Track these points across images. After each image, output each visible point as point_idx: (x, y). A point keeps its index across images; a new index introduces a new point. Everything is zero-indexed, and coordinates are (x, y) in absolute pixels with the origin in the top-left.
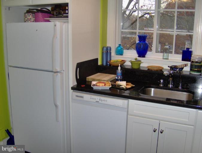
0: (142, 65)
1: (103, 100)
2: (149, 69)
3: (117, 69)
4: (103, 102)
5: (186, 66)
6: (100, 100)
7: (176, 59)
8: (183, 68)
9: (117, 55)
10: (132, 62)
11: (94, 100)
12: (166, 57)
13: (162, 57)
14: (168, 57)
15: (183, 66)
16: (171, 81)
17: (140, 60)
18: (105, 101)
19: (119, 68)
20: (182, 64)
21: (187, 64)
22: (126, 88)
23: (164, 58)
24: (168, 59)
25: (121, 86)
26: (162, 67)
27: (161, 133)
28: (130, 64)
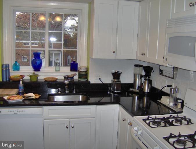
0: (39, 78)
1: (21, 111)
2: (46, 81)
3: (19, 83)
4: (21, 113)
5: (75, 75)
6: (18, 111)
7: (66, 71)
8: (73, 77)
9: (14, 71)
10: (30, 76)
11: (12, 112)
12: (58, 70)
13: (55, 70)
14: (59, 69)
15: (73, 76)
16: (67, 88)
17: (37, 73)
18: (22, 111)
19: (21, 82)
20: (72, 74)
21: (76, 74)
22: (36, 98)
23: (56, 70)
24: (59, 71)
25: (30, 97)
26: (57, 78)
27: (73, 128)
28: (29, 78)
